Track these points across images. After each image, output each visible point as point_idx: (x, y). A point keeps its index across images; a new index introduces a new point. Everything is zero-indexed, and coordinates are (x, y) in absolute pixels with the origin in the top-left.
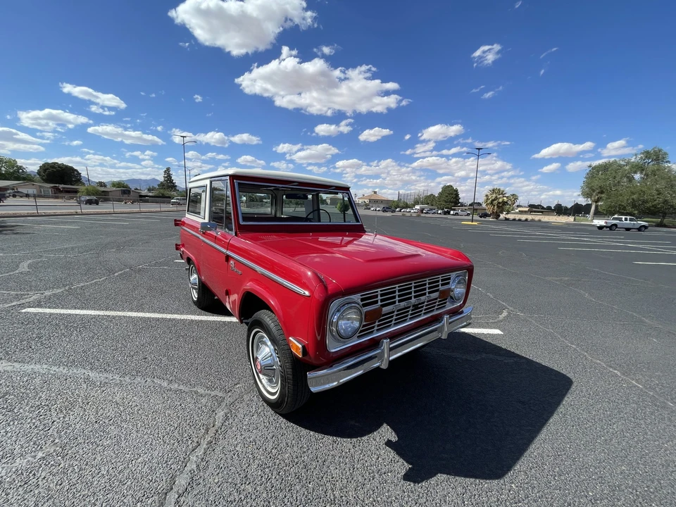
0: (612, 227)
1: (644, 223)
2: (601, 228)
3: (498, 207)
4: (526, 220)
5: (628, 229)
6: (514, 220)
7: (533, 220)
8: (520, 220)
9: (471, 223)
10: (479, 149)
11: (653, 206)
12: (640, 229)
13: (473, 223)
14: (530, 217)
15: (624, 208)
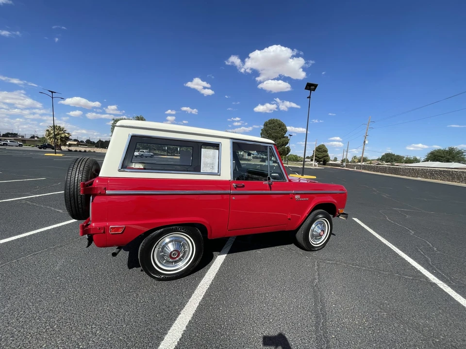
3: (61, 140)
9: (54, 155)
10: (52, 92)
13: (57, 155)
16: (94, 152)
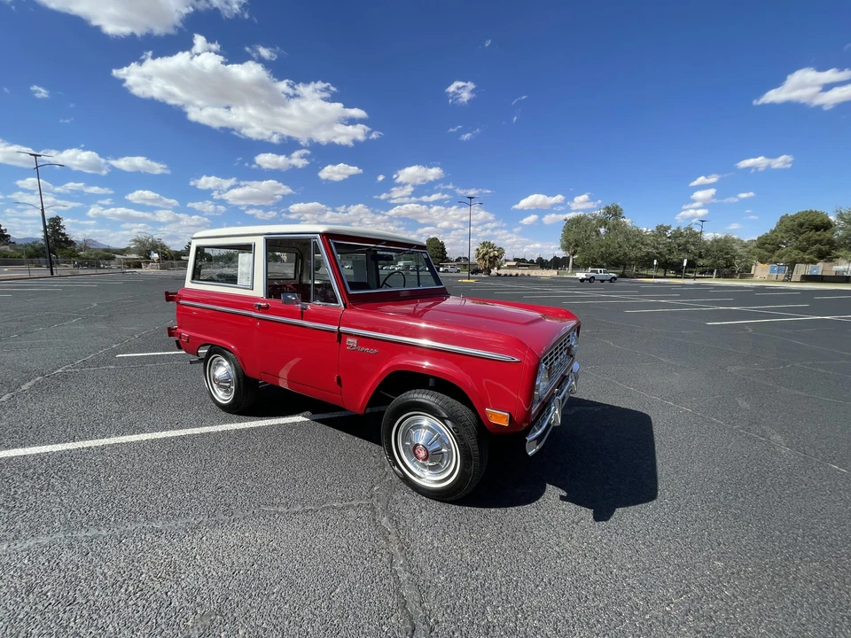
0: (591, 279)
1: (614, 275)
2: (582, 280)
3: (490, 261)
4: (517, 275)
5: (602, 281)
6: (506, 275)
7: (523, 275)
8: (511, 275)
9: (467, 281)
10: (471, 198)
11: (617, 258)
12: (612, 280)
13: (471, 281)
14: (519, 272)
15: (596, 261)
16: (529, 275)
